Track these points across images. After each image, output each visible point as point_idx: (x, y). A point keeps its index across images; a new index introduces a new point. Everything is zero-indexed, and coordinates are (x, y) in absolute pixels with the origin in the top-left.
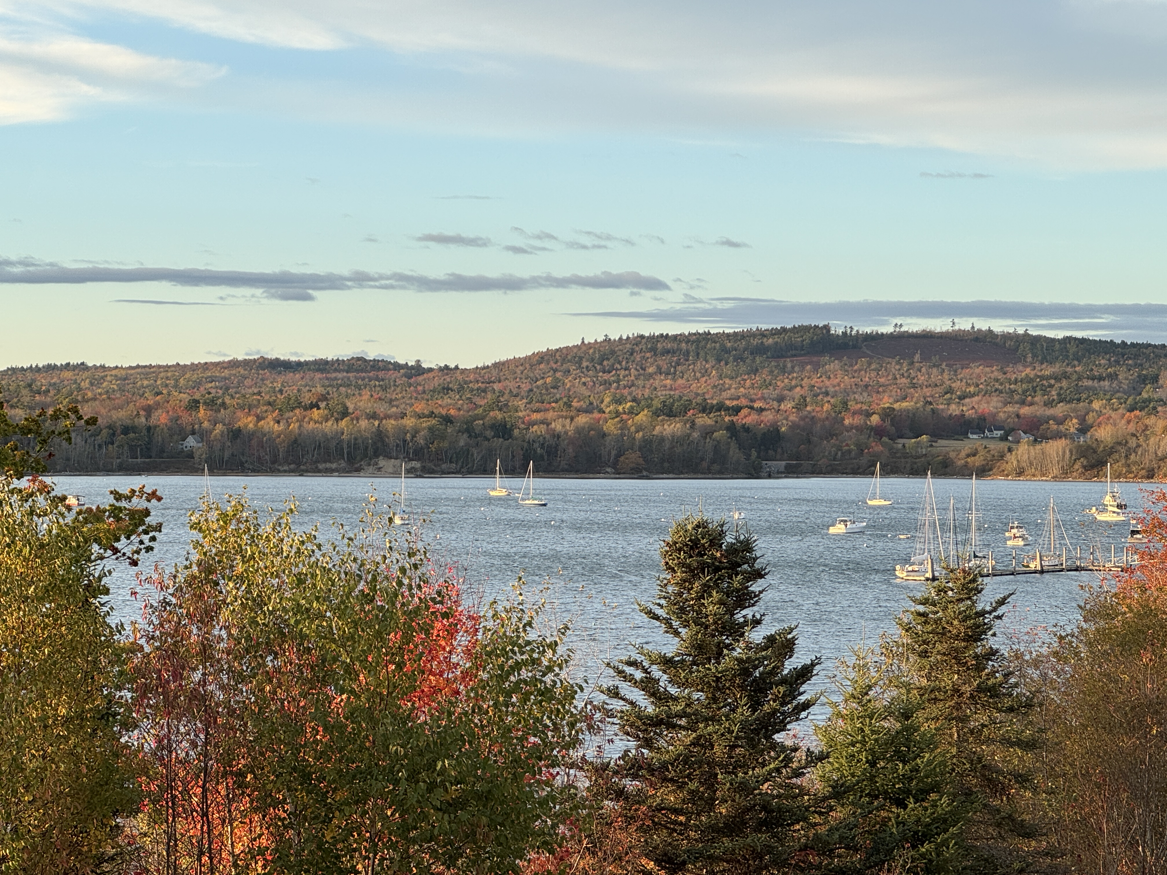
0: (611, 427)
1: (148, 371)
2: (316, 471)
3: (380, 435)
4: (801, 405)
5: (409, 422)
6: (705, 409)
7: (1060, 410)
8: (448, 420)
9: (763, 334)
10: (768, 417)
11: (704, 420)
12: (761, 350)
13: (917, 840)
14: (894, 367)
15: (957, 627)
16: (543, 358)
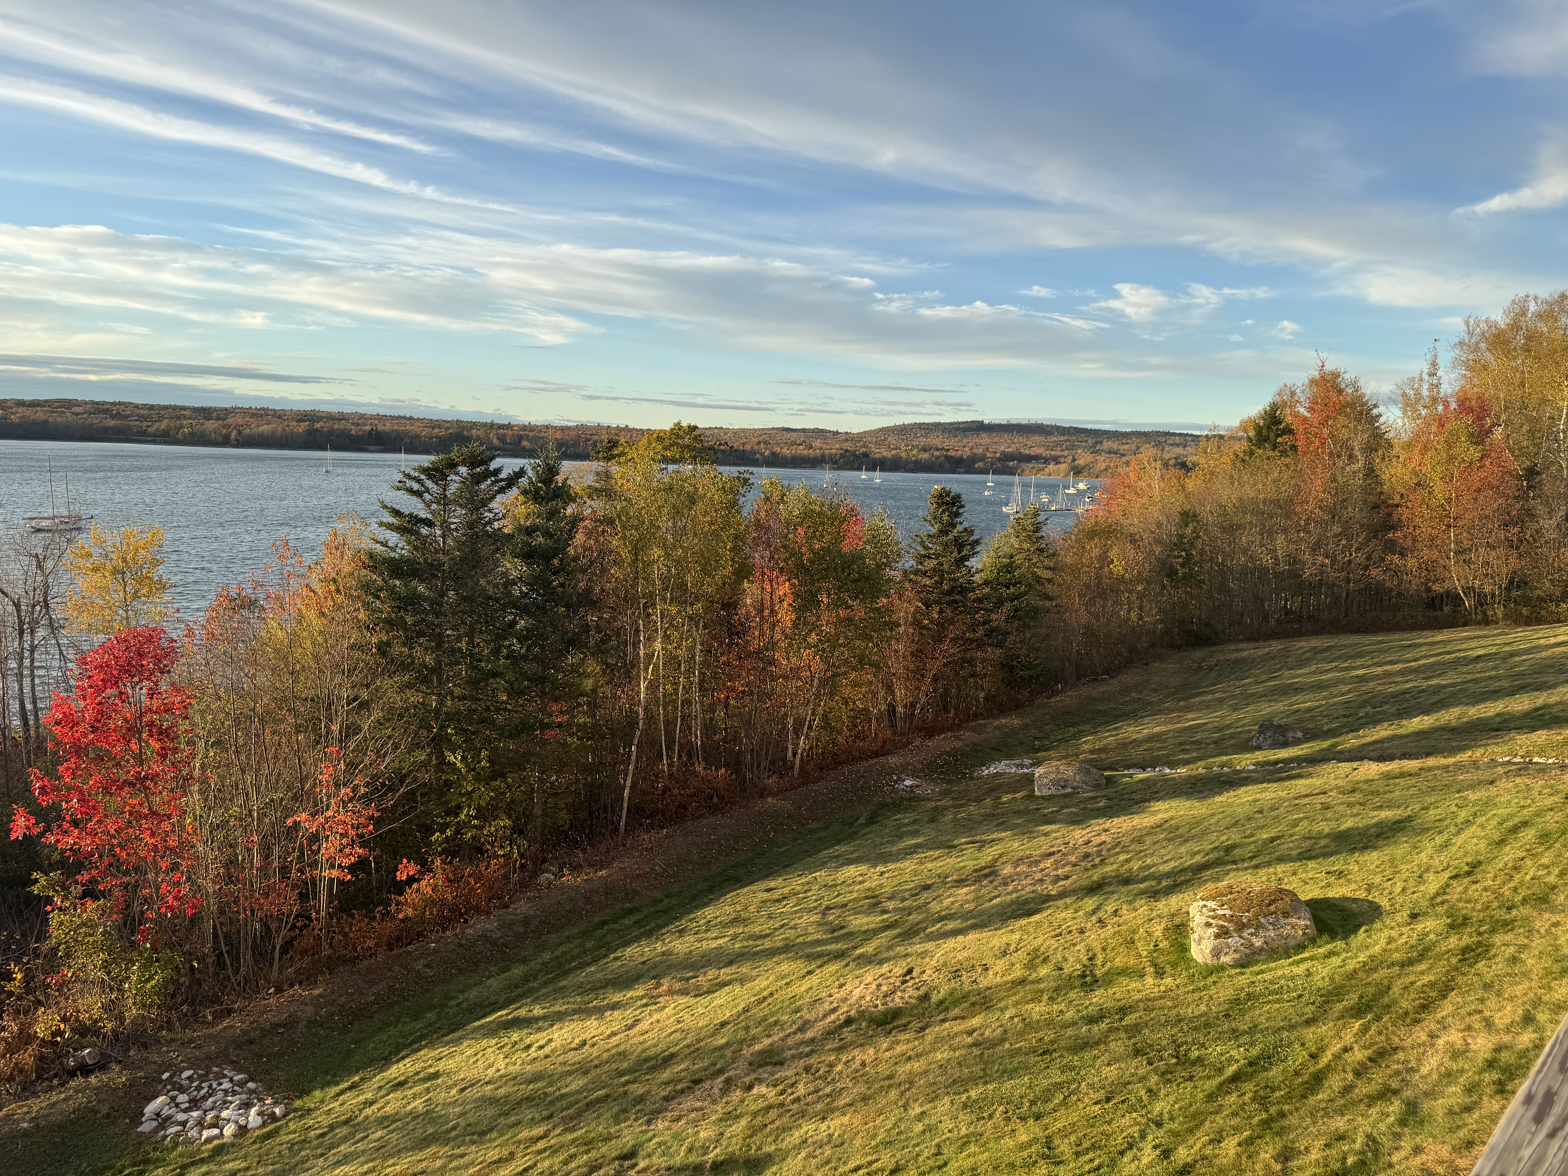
0: (904, 455)
1: (744, 430)
2: (800, 467)
3: (823, 456)
4: (972, 449)
5: (834, 451)
6: (937, 449)
7: (1066, 453)
8: (847, 451)
9: (959, 423)
10: (960, 453)
11: (936, 453)
12: (958, 429)
13: (1012, 601)
14: (1006, 436)
15: (1030, 528)
16: (881, 430)
